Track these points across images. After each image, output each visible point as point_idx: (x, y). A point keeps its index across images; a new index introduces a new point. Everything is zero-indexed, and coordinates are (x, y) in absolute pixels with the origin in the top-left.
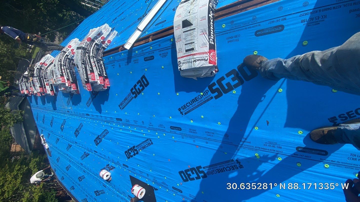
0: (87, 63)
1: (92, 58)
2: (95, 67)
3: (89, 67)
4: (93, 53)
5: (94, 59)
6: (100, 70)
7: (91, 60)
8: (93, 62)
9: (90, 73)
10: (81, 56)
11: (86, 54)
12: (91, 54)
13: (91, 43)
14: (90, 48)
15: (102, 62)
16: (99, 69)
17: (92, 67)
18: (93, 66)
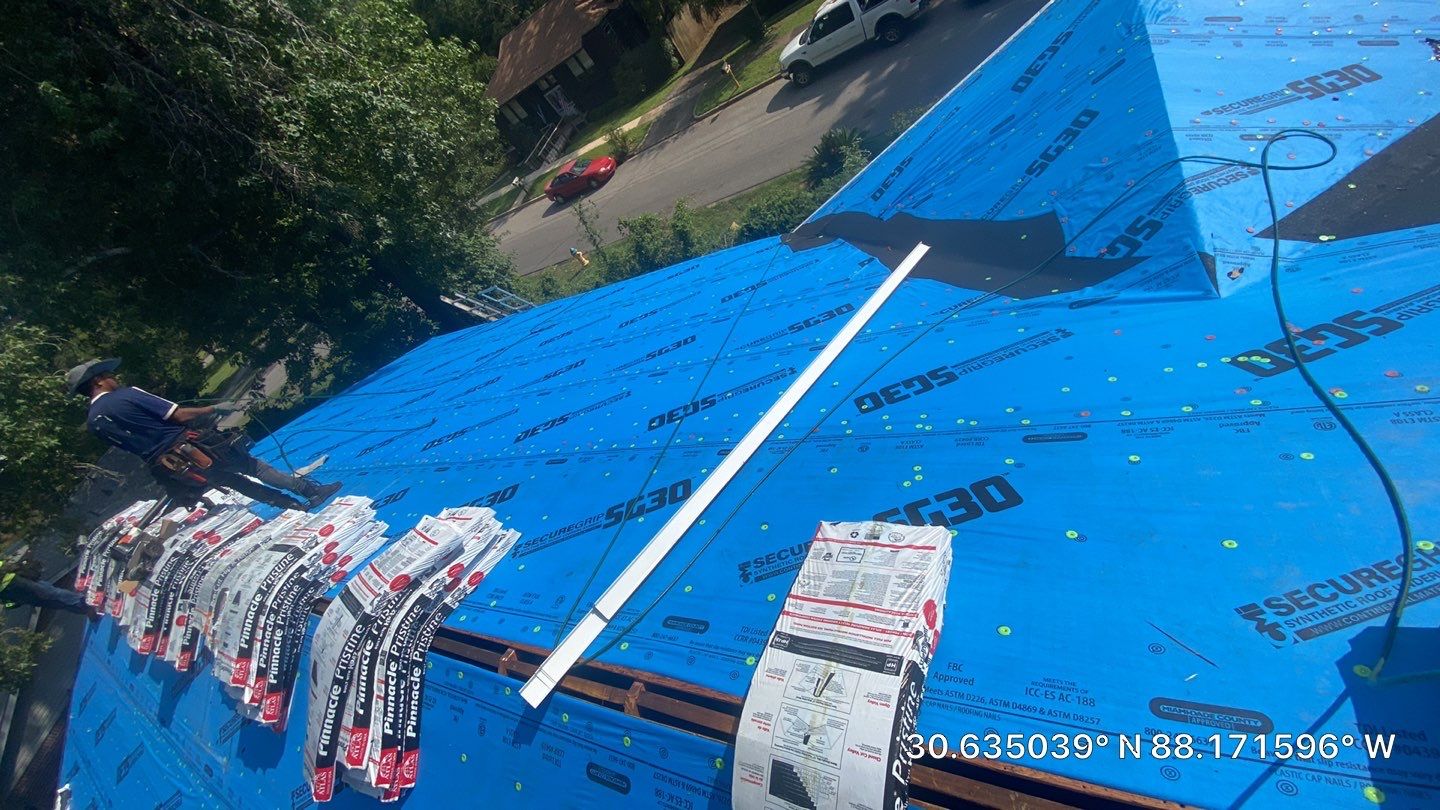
0: (355, 677)
1: (382, 663)
2: (381, 703)
3: (357, 699)
4: (393, 643)
5: (388, 669)
6: (396, 718)
7: (378, 666)
8: (382, 682)
9: (351, 727)
10: (344, 650)
11: (366, 639)
12: (386, 645)
13: (404, 594)
14: (393, 617)
15: (417, 672)
16: (396, 712)
17: (367, 706)
18: (376, 692)
